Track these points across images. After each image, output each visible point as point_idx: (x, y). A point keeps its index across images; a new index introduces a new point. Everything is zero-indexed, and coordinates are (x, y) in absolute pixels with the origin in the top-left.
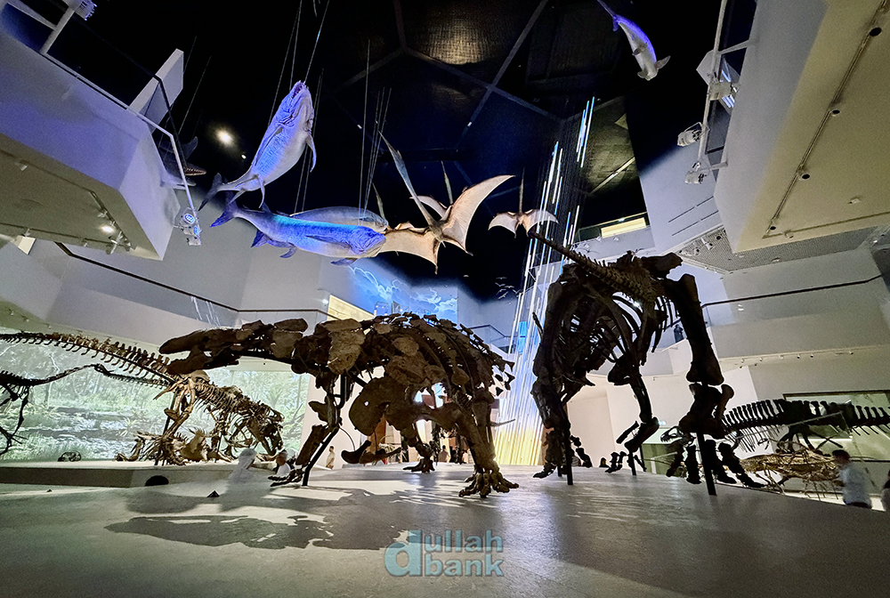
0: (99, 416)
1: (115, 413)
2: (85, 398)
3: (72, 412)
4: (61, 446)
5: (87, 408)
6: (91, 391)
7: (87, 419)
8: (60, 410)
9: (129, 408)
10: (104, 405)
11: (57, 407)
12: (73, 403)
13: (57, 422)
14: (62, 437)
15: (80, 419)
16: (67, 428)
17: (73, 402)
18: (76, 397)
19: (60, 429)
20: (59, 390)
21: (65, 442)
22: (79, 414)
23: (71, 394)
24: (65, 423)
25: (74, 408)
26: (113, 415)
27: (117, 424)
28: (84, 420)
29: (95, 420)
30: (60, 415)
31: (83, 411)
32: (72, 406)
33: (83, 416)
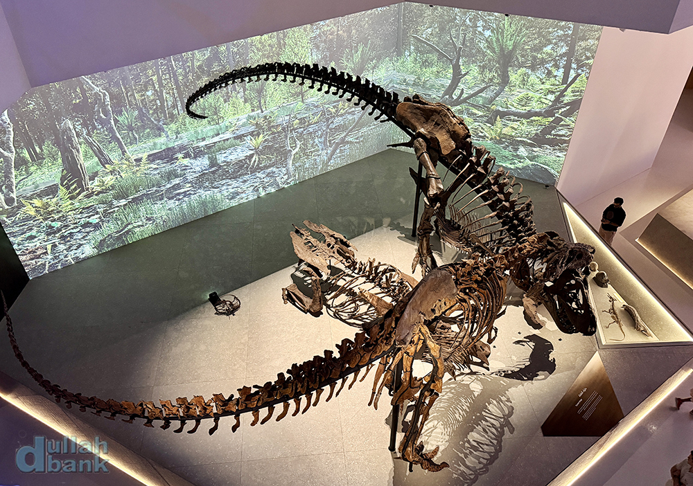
0: (208, 147)
1: (228, 135)
2: (173, 126)
3: (168, 155)
4: (184, 205)
5: (185, 141)
6: (175, 112)
7: (195, 158)
8: (152, 158)
9: (243, 118)
10: (206, 128)
11: (145, 156)
12: (161, 142)
13: (158, 176)
14: (179, 194)
15: (186, 162)
16: (177, 181)
17: (162, 140)
18: (160, 129)
19: (169, 186)
20: (130, 128)
21: (186, 199)
22: (180, 156)
23: (152, 129)
24: (171, 175)
25: (169, 149)
26: (228, 140)
27: (239, 150)
28: (192, 161)
29: (206, 156)
30: (156, 166)
31: (182, 148)
32: (164, 147)
33: (187, 156)
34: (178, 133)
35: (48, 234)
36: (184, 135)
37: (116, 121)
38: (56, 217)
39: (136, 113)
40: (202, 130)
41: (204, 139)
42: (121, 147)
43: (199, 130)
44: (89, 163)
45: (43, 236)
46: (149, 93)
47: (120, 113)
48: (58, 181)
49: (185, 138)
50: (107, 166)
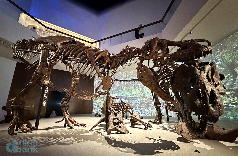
0: (129, 98)
1: (133, 96)
2: (122, 92)
7: (125, 100)
9: (138, 93)
10: (129, 94)
18: (120, 92)
20: (115, 90)
22: (122, 98)
23: (118, 91)
26: (133, 97)
27: (136, 101)
29: (128, 100)
32: (120, 96)
36: (124, 94)
37: (113, 89)
38: (100, 103)
39: (117, 88)
41: (128, 96)
42: (113, 94)
43: (127, 94)
45: (97, 106)
46: (120, 85)
47: (114, 87)
48: (102, 97)
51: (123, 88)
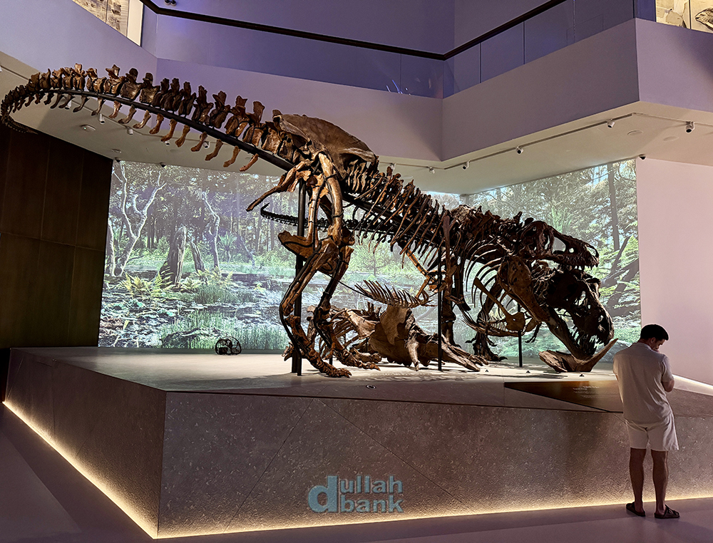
2: (260, 258)
3: (249, 280)
4: (250, 330)
5: (266, 273)
6: (265, 248)
7: (271, 290)
8: (236, 278)
10: (286, 268)
11: (230, 274)
12: (247, 268)
13: (236, 295)
14: (248, 318)
15: (262, 290)
16: (250, 305)
17: (249, 266)
18: (250, 257)
19: (242, 307)
20: (227, 248)
21: (253, 325)
22: (259, 284)
23: (243, 254)
24: (247, 297)
25: (251, 275)
27: (310, 297)
28: (268, 292)
29: (281, 292)
30: (237, 286)
31: (262, 278)
32: (248, 272)
33: (264, 286)
34: (262, 264)
35: (131, 311)
36: (267, 267)
37: (218, 239)
38: (144, 298)
39: (235, 239)
40: (282, 269)
41: (282, 277)
42: (215, 260)
43: (280, 268)
44: (187, 263)
45: (126, 310)
46: (249, 228)
47: (223, 235)
48: (158, 269)
49: (267, 271)
50: (199, 271)
51: (266, 243)
